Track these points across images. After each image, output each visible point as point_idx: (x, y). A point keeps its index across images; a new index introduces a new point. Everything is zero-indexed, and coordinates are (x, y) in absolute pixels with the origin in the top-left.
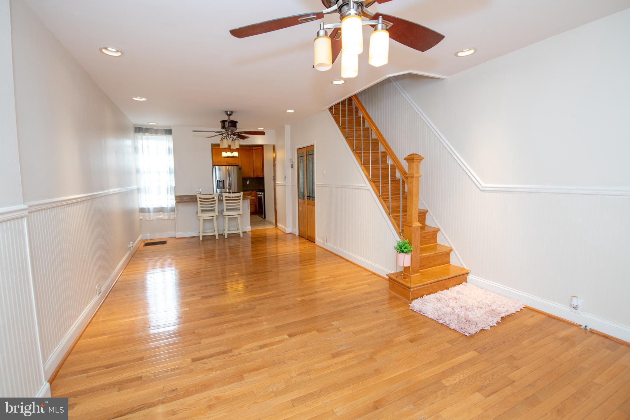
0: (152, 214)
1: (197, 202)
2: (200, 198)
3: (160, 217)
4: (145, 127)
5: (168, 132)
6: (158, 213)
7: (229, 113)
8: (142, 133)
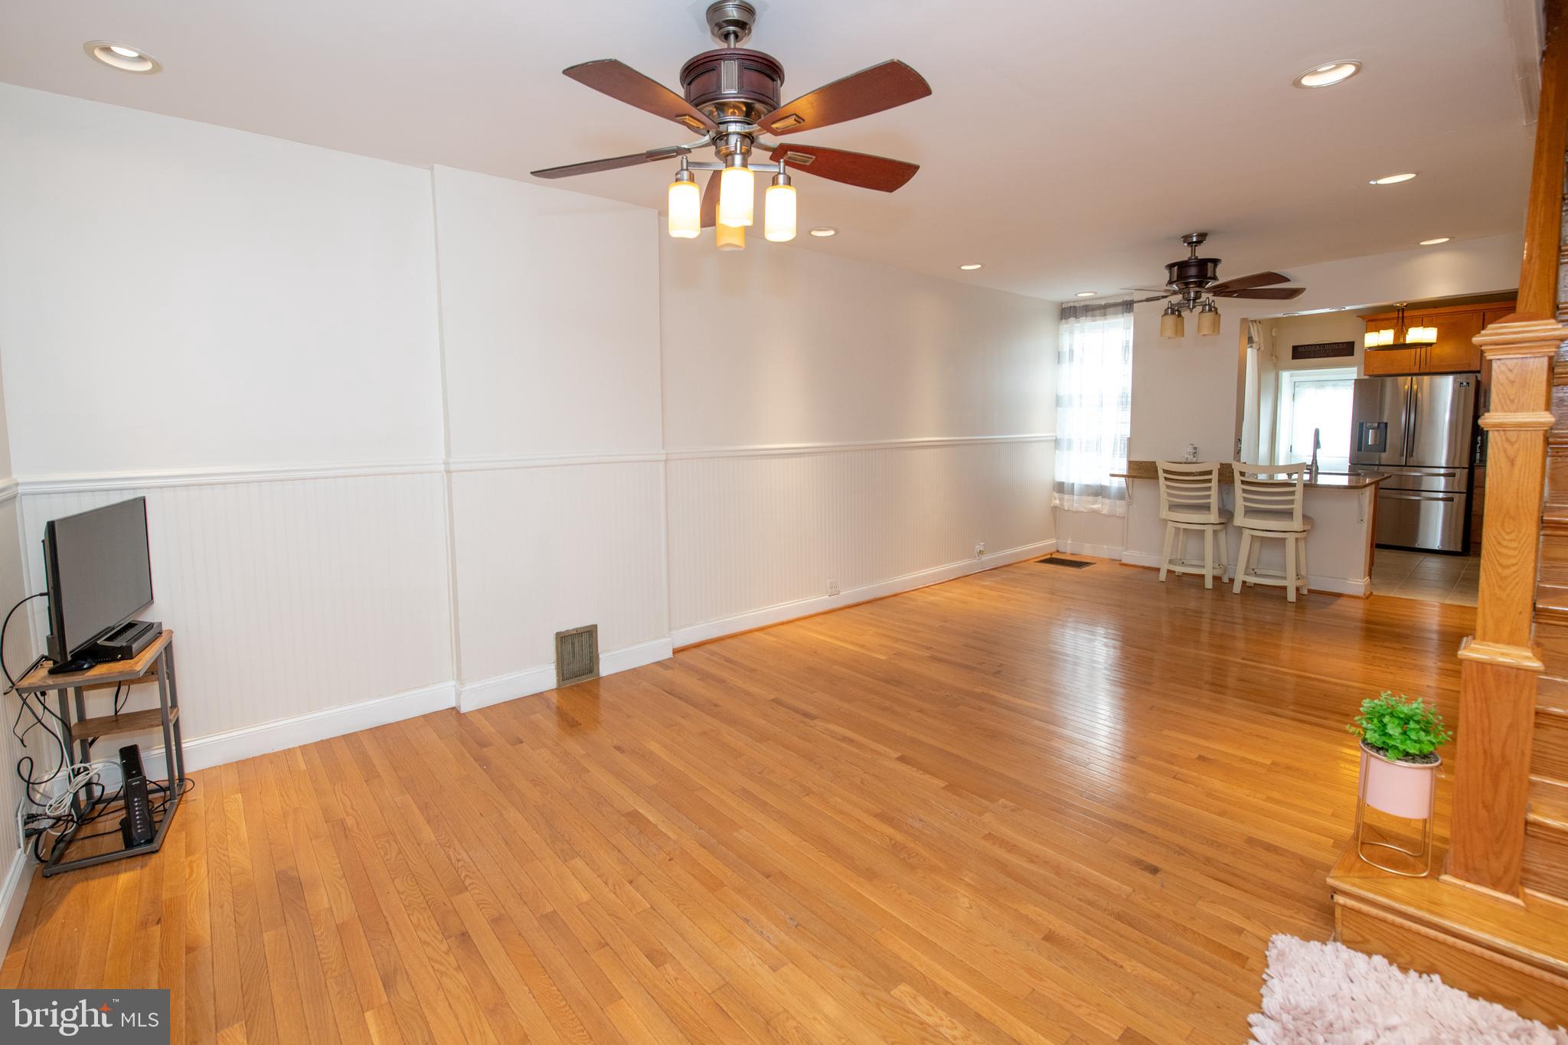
0: (1076, 497)
1: (1156, 478)
2: (1165, 471)
3: (1096, 506)
4: (1082, 304)
5: (1128, 306)
6: (1091, 498)
7: (1195, 239)
8: (1073, 319)
